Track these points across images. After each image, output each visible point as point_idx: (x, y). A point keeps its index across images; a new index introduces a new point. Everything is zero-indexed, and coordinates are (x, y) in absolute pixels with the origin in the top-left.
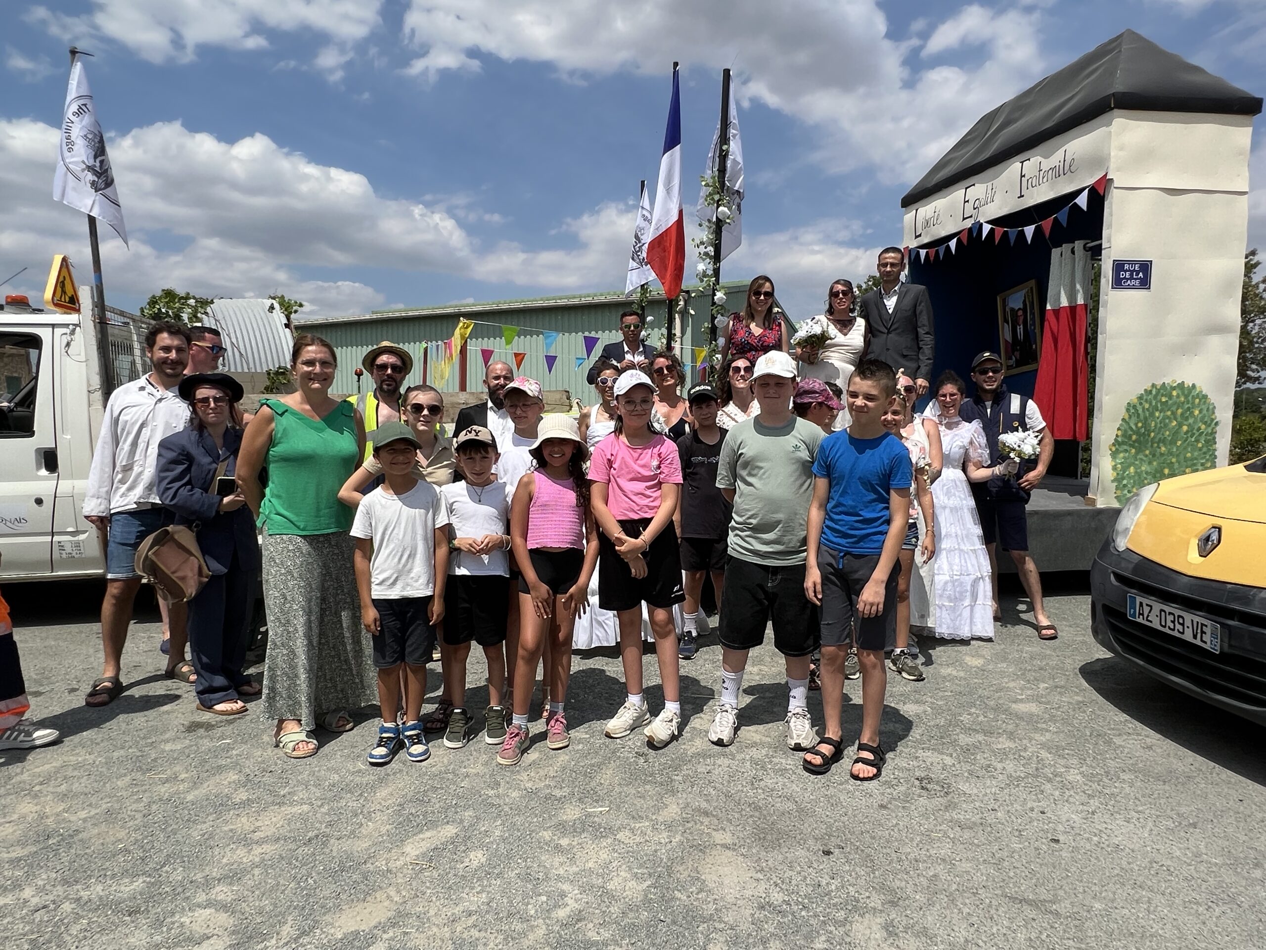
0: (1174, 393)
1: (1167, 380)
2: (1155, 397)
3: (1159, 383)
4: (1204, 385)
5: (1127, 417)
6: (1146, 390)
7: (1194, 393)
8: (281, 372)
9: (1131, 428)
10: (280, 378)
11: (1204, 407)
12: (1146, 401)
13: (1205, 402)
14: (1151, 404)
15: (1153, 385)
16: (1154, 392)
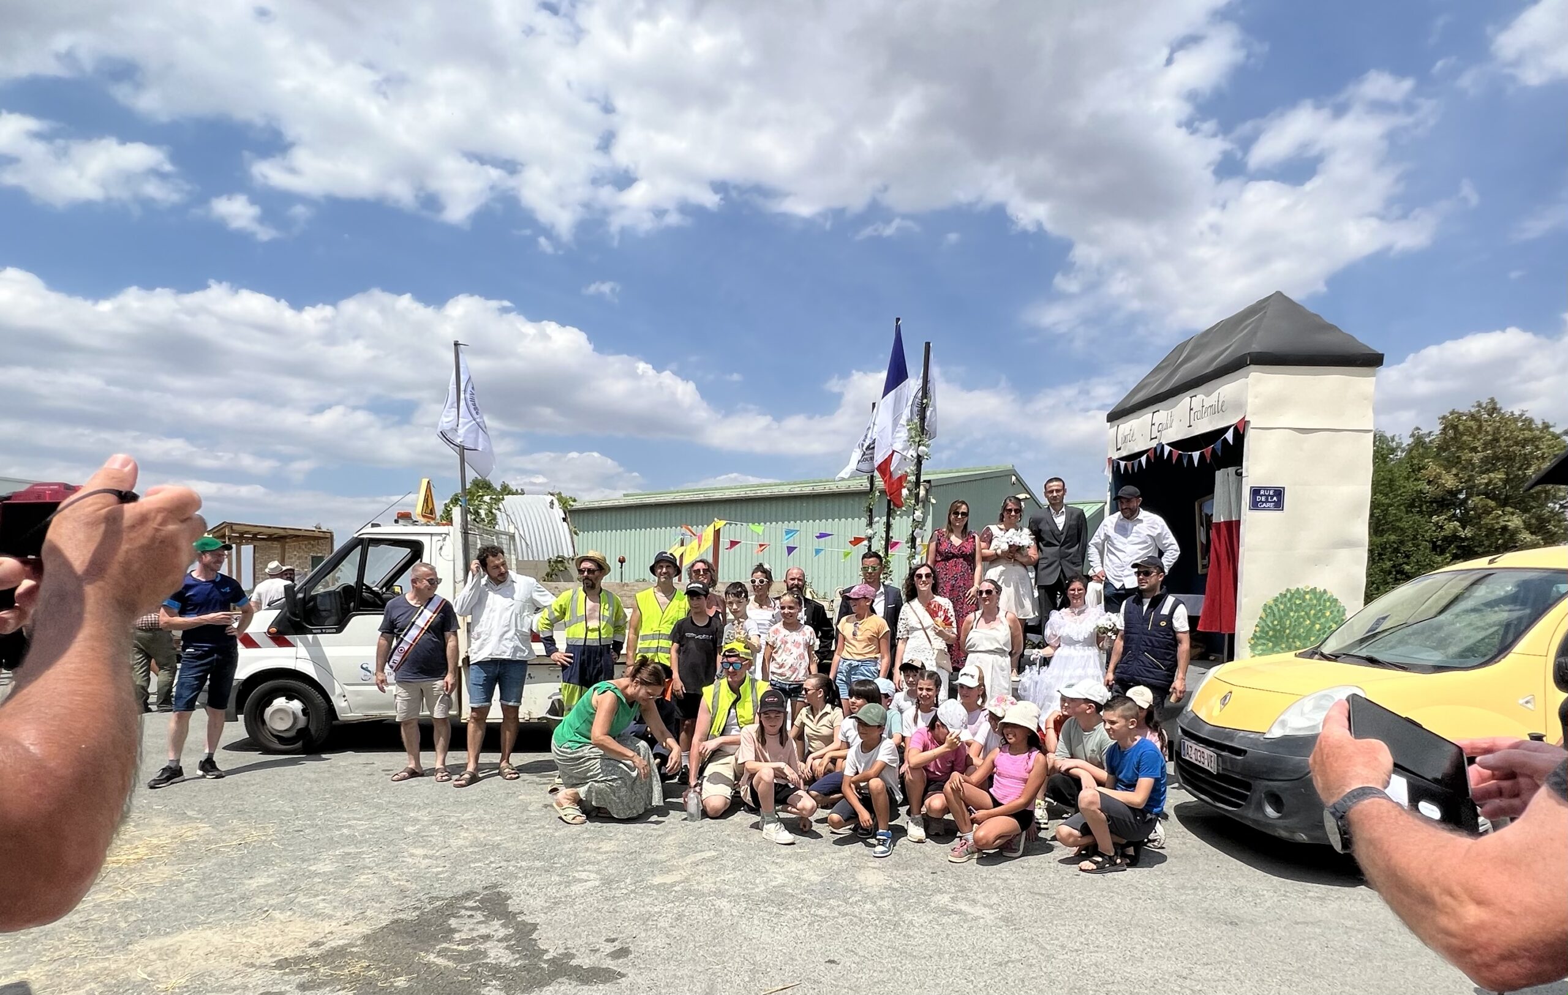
0: (1308, 597)
1: (1302, 586)
2: (1290, 600)
3: (1293, 588)
4: (1334, 592)
5: (1264, 616)
6: (1281, 594)
7: (1325, 597)
8: (560, 561)
9: (1268, 626)
10: (559, 565)
11: (1336, 610)
12: (1281, 603)
13: (1335, 606)
14: (1285, 605)
15: (1288, 590)
16: (1289, 595)
